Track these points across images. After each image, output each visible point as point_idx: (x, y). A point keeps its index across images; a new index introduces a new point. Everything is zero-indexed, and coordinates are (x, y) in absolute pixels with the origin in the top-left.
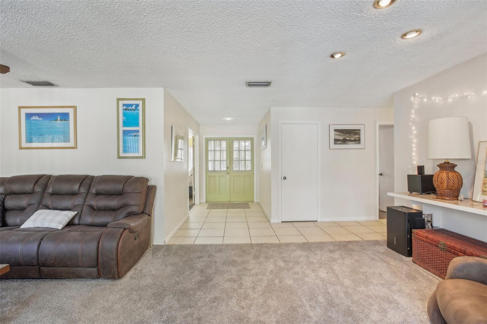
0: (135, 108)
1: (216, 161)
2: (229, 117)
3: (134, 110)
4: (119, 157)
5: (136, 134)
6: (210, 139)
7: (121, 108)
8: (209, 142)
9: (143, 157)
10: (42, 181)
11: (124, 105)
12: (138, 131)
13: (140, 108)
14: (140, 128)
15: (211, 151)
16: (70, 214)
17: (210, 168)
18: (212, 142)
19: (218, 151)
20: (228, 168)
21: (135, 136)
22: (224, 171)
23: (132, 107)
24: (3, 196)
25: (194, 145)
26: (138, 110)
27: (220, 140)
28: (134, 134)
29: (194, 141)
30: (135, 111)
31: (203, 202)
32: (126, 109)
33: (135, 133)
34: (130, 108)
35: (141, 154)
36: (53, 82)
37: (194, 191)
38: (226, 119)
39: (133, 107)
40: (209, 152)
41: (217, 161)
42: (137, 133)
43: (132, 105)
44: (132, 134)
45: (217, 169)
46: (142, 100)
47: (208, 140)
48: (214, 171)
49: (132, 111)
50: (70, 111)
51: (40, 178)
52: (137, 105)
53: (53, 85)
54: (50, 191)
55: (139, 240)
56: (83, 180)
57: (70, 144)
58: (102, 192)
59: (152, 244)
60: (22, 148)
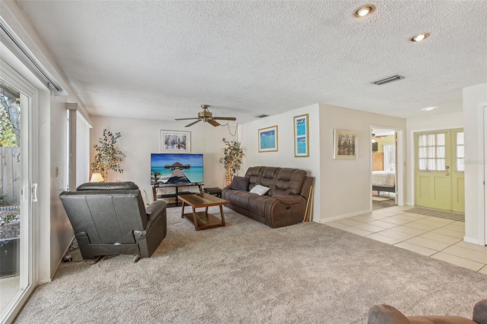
1: (429, 158)
2: (431, 106)
4: (296, 156)
5: (304, 140)
6: (422, 134)
7: (296, 122)
8: (420, 137)
9: (308, 156)
10: (262, 170)
11: (298, 121)
12: (304, 138)
13: (306, 121)
14: (306, 136)
15: (423, 147)
16: (267, 189)
17: (422, 167)
18: (424, 137)
19: (431, 146)
20: (447, 167)
21: (303, 141)
22: (442, 172)
24: (250, 176)
25: (397, 142)
26: (305, 122)
27: (436, 133)
28: (303, 140)
29: (397, 138)
31: (410, 205)
32: (298, 123)
34: (300, 122)
35: (306, 154)
36: (266, 114)
37: (397, 191)
38: (426, 110)
39: (302, 121)
40: (420, 149)
41: (431, 158)
43: (301, 120)
45: (430, 168)
47: (417, 136)
48: (427, 171)
50: (275, 129)
51: (261, 168)
52: (304, 119)
53: (267, 116)
54: (264, 175)
55: (291, 210)
56: (276, 170)
57: (275, 149)
58: (282, 178)
59: (312, 220)
60: (259, 152)
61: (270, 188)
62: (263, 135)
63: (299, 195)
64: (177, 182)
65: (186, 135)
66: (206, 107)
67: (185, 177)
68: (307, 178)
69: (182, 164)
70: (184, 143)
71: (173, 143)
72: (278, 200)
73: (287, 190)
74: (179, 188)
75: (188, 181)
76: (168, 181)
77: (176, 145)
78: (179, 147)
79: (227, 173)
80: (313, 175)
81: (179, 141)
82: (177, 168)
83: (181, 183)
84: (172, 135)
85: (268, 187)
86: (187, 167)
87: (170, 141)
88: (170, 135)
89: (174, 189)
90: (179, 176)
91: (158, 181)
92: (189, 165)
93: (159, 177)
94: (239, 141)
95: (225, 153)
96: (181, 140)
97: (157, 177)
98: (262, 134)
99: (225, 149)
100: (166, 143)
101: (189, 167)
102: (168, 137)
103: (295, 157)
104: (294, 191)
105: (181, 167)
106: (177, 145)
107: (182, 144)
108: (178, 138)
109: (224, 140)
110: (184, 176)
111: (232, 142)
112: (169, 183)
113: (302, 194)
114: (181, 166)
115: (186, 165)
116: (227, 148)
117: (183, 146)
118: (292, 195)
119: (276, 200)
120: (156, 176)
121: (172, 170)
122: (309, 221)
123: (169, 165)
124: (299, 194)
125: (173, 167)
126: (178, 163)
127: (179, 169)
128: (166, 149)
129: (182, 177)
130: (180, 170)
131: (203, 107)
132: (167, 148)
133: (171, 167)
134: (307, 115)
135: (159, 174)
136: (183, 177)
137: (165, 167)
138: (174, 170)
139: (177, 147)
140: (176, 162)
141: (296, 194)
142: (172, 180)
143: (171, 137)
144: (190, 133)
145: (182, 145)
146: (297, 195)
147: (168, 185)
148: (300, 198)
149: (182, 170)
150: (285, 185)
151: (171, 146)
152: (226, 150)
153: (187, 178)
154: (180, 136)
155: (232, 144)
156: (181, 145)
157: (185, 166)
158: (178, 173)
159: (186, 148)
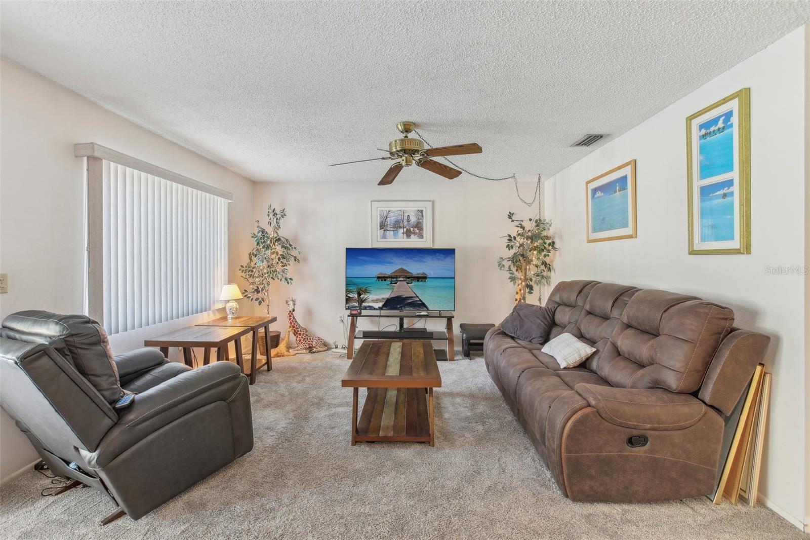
0: (723, 125)
3: (721, 130)
4: (693, 252)
5: (726, 190)
7: (696, 133)
9: (740, 249)
11: (701, 127)
12: (730, 183)
13: (735, 120)
14: (735, 175)
21: (725, 196)
23: (716, 124)
24: (556, 306)
28: (722, 192)
30: (723, 131)
32: (704, 136)
33: (723, 189)
34: (712, 129)
35: (735, 244)
39: (721, 121)
42: (729, 188)
43: (715, 121)
44: (718, 193)
46: (737, 96)
49: (718, 134)
50: (627, 171)
51: (586, 286)
52: (729, 115)
53: (601, 137)
54: (587, 307)
55: (645, 452)
56: (620, 295)
57: (628, 231)
58: (634, 324)
59: (760, 502)
60: (590, 241)
61: (594, 350)
62: (599, 194)
63: (692, 397)
64: (401, 307)
65: (424, 209)
66: (407, 127)
67: (417, 297)
68: (734, 337)
69: (409, 273)
70: (419, 226)
71: (397, 226)
72: (589, 405)
73: (647, 369)
74: (406, 321)
75: (423, 305)
76: (384, 306)
77: (401, 231)
78: (408, 234)
79: (517, 293)
80: (767, 325)
81: (408, 221)
82: (401, 279)
83: (407, 311)
84: (394, 209)
85: (592, 342)
86: (422, 278)
87: (391, 220)
88: (390, 209)
89: (396, 321)
90: (405, 295)
91: (364, 304)
92: (425, 274)
93: (366, 297)
94: (547, 216)
95: (508, 246)
96: (413, 219)
97: (362, 296)
98: (595, 191)
99: (510, 236)
100: (383, 226)
101: (425, 278)
102: (385, 215)
103: (690, 254)
104: (672, 380)
105: (409, 278)
106: (405, 229)
107: (415, 227)
108: (406, 215)
109: (510, 216)
110: (415, 295)
111: (530, 220)
112: (385, 308)
113: (707, 394)
114: (408, 275)
115: (418, 274)
116: (514, 234)
117: (418, 231)
118: (660, 391)
119: (582, 403)
120: (359, 294)
121: (391, 283)
122: (743, 500)
123: (385, 274)
124: (695, 394)
125: (393, 278)
126: (402, 270)
127: (405, 282)
128: (382, 238)
129: (411, 297)
130: (408, 283)
131: (400, 128)
132: (384, 237)
133: (389, 277)
134: (744, 96)
135: (366, 291)
136: (414, 297)
137: (378, 278)
138: (396, 283)
139: (403, 233)
140: (399, 267)
141: (680, 393)
142: (392, 303)
143: (391, 214)
144: (431, 203)
145: (416, 229)
146: (683, 397)
147: (383, 312)
148: (695, 409)
149: (411, 283)
150: (643, 349)
151: (392, 232)
152: (511, 239)
153: (420, 300)
154: (411, 210)
155: (529, 226)
156: (412, 229)
157: (416, 276)
158: (404, 289)
159: (423, 236)
